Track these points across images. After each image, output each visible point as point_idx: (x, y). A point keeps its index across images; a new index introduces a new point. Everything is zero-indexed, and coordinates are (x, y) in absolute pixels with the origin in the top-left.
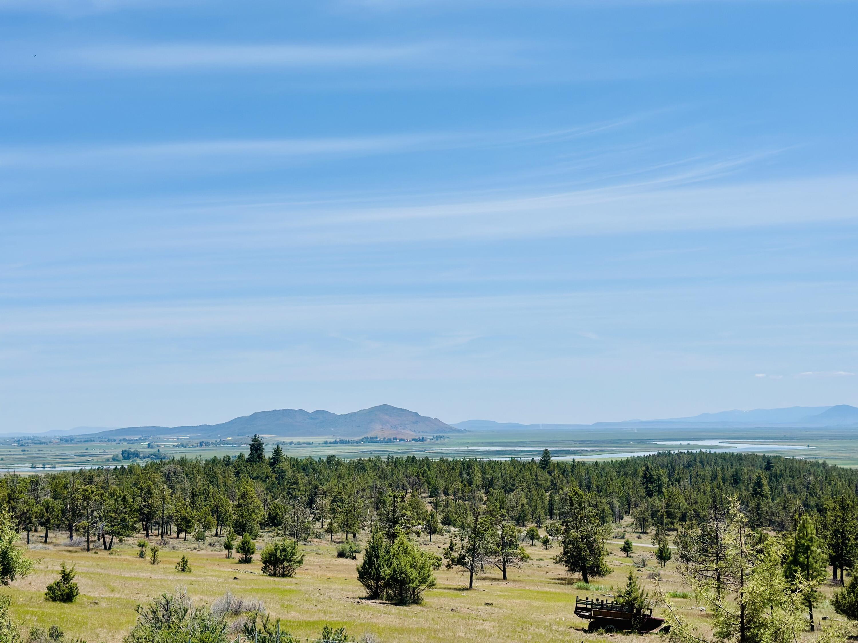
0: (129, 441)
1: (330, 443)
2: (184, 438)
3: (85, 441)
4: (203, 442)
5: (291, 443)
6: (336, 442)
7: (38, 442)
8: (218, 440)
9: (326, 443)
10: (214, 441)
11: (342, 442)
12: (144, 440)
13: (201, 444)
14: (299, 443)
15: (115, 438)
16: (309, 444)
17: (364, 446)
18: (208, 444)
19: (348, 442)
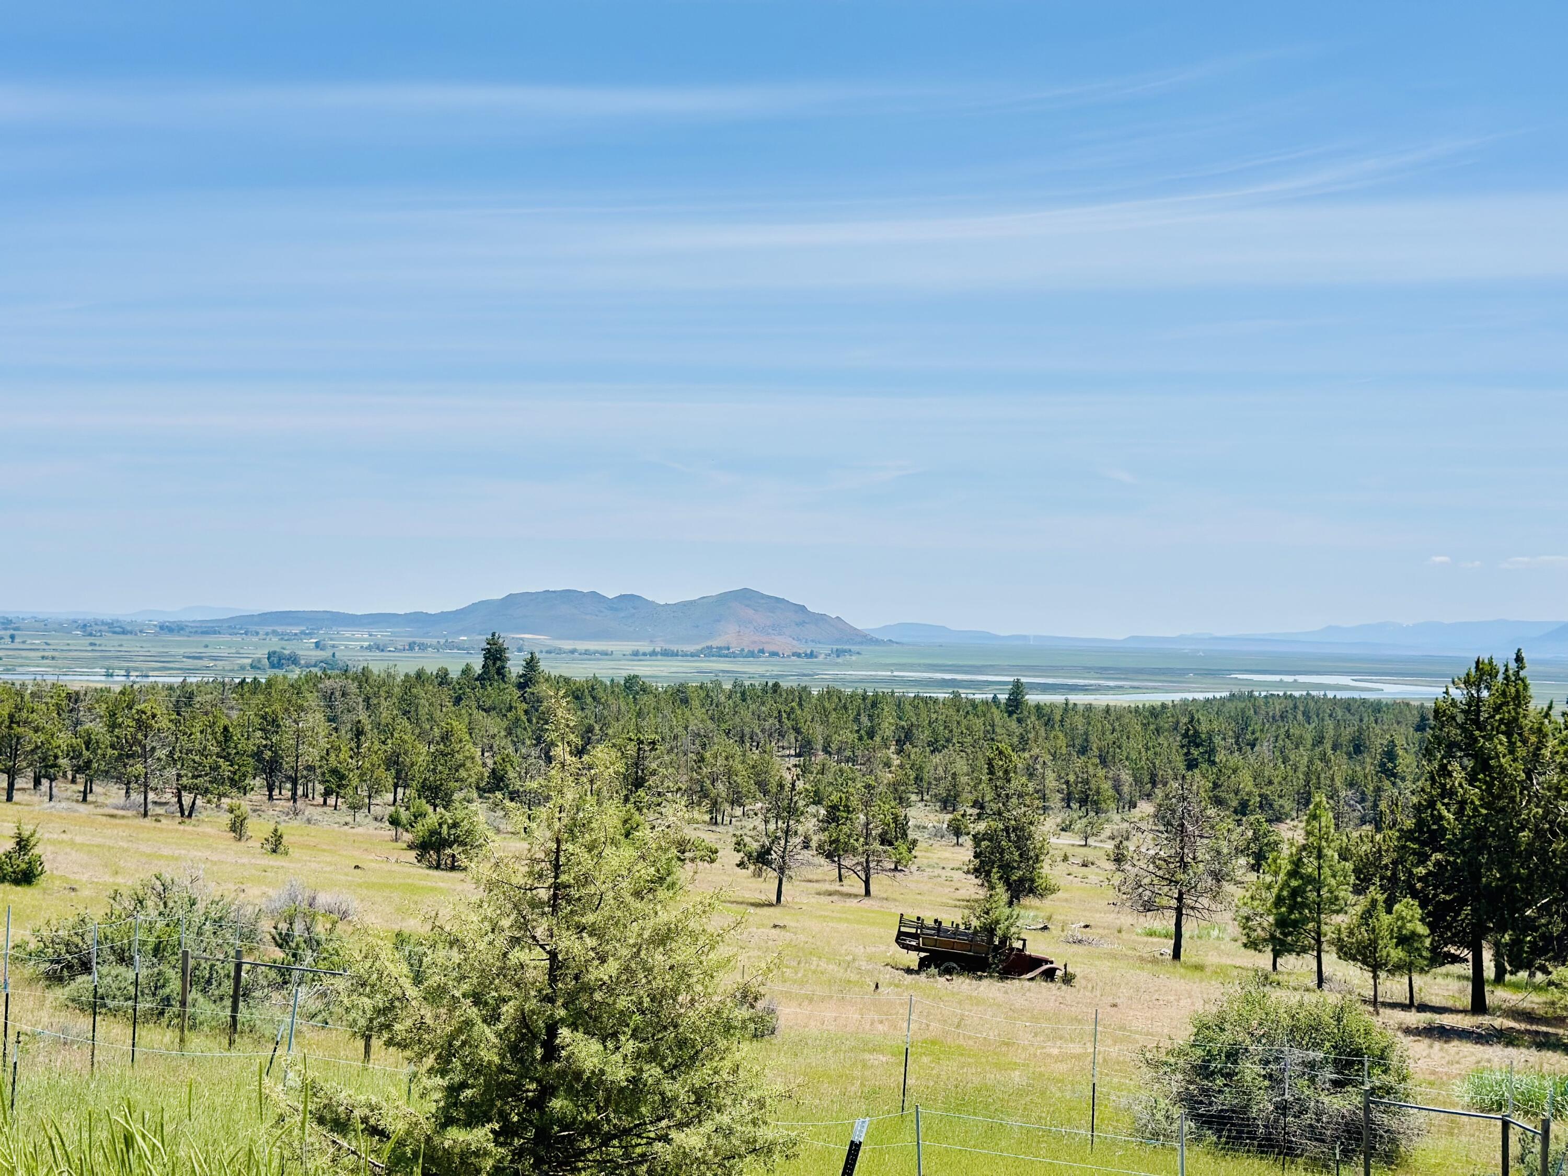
0: (282, 636)
1: (644, 654)
2: (381, 635)
3: (203, 633)
4: (415, 643)
5: (573, 652)
6: (654, 653)
7: (119, 629)
8: (442, 641)
9: (636, 654)
10: (434, 641)
11: (666, 653)
12: (310, 635)
13: (411, 647)
14: (587, 652)
15: (257, 628)
16: (606, 654)
17: (702, 661)
18: (423, 647)
19: (677, 655)
